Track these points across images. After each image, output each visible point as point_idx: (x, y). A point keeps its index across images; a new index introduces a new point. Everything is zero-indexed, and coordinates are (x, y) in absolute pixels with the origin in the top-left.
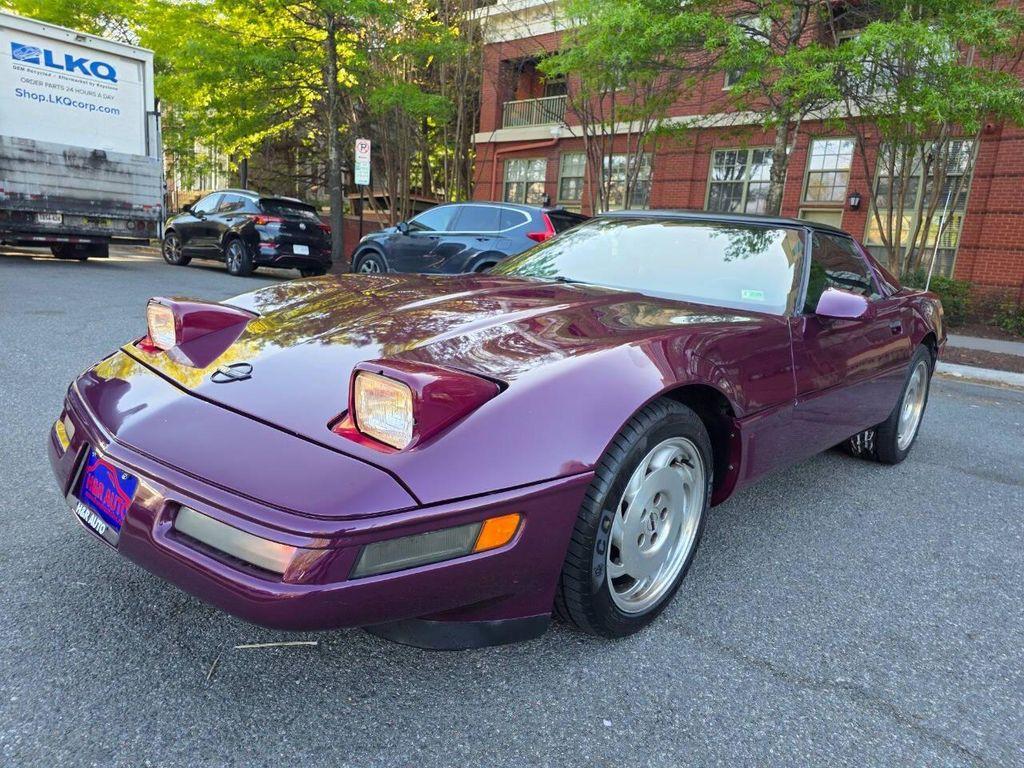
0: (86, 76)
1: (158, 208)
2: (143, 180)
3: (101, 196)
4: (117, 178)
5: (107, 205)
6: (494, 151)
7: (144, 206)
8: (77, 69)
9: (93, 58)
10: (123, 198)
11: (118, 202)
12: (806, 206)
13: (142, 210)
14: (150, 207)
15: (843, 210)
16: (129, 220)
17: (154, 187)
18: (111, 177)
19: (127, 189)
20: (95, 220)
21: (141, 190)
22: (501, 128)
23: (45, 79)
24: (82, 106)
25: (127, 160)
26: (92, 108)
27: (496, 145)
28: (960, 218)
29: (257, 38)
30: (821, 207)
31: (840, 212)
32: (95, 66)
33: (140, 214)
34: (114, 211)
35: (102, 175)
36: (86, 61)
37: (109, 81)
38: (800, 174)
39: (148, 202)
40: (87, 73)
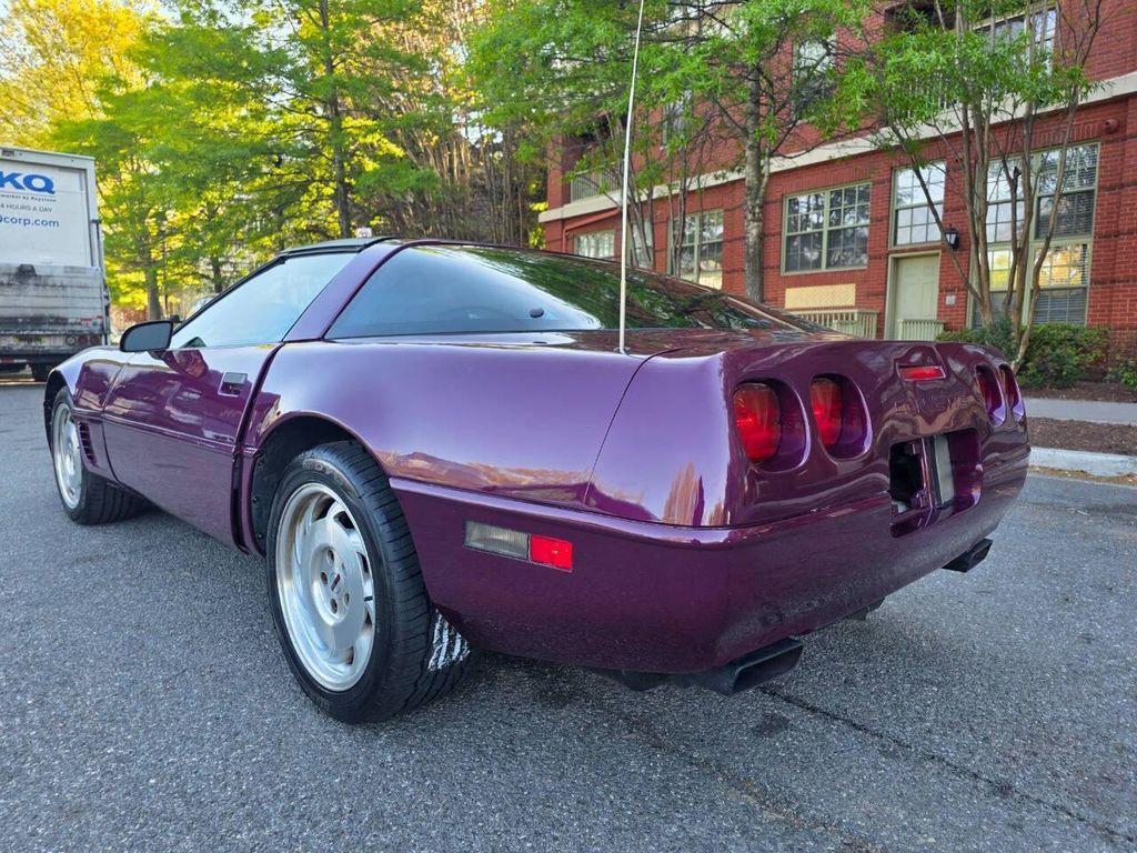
0: (20, 191)
1: (99, 321)
2: (83, 293)
3: (30, 313)
4: (49, 292)
5: (37, 321)
6: (563, 228)
7: (82, 319)
8: (8, 184)
9: (27, 171)
10: (56, 313)
11: (51, 317)
12: (897, 252)
13: (80, 324)
14: (90, 320)
15: (940, 251)
16: (68, 336)
17: (94, 298)
18: (41, 291)
19: (61, 302)
20: (28, 338)
21: (80, 303)
22: (569, 202)
24: (14, 221)
25: (60, 272)
26: (26, 222)
27: (564, 221)
28: (1085, 246)
29: (260, 136)
30: (915, 250)
31: (938, 254)
32: (28, 181)
33: (78, 328)
34: (45, 327)
35: (31, 290)
36: (17, 175)
37: (47, 193)
38: (885, 214)
39: (88, 314)
40: (20, 187)
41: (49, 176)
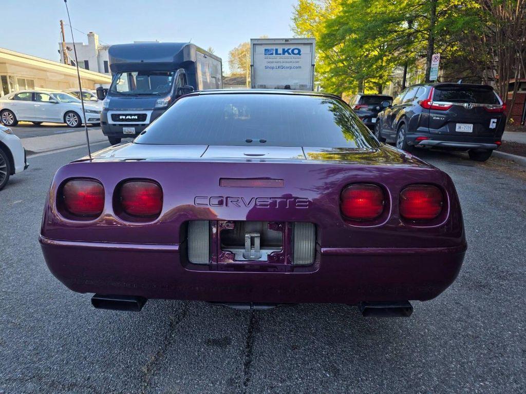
0: (290, 56)
8: (286, 53)
9: (292, 47)
23: (274, 60)
24: (287, 68)
25: (298, 87)
26: (291, 68)
32: (293, 51)
36: (289, 49)
37: (298, 55)
40: (290, 54)
41: (299, 48)
